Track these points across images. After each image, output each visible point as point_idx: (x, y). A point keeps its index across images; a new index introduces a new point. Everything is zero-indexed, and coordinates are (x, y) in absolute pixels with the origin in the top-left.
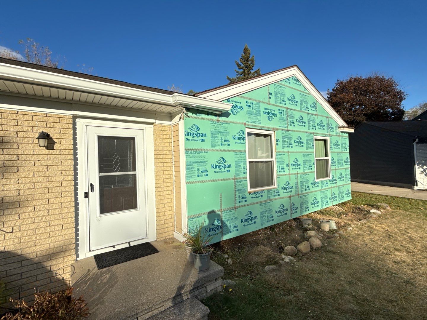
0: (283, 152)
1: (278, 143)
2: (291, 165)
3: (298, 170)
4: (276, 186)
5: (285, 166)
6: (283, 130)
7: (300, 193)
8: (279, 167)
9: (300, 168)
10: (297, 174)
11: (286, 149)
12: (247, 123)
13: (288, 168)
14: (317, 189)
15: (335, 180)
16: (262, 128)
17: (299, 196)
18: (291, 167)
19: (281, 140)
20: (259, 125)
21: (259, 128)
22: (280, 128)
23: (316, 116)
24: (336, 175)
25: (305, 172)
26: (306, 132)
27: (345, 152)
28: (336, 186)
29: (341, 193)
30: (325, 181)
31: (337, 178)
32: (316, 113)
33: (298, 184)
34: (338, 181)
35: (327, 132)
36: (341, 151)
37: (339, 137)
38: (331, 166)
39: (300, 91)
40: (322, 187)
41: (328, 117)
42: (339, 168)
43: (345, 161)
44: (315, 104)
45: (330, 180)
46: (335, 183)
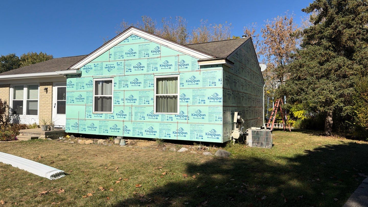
0: (119, 91)
1: (115, 85)
2: (126, 99)
3: (133, 103)
4: (112, 112)
5: (120, 100)
6: (119, 76)
7: (133, 120)
8: (115, 101)
9: (135, 102)
10: (132, 106)
11: (123, 89)
12: (94, 76)
13: (123, 101)
14: (156, 120)
15: (186, 116)
16: (104, 77)
17: (133, 122)
18: (126, 101)
19: (118, 83)
20: (102, 76)
21: (101, 78)
22: (117, 75)
23: (159, 58)
24: (188, 112)
25: (141, 105)
26: (145, 74)
27: (210, 88)
28: (188, 123)
29: (196, 131)
30: (169, 116)
31: (190, 115)
32: (159, 56)
33: (132, 113)
34: (191, 118)
35: (175, 70)
36: (202, 87)
37: (199, 72)
38: (180, 102)
39: (140, 43)
40: (162, 120)
41: (178, 55)
42: (195, 105)
43: (210, 97)
44: (159, 48)
45: (175, 116)
46: (186, 119)
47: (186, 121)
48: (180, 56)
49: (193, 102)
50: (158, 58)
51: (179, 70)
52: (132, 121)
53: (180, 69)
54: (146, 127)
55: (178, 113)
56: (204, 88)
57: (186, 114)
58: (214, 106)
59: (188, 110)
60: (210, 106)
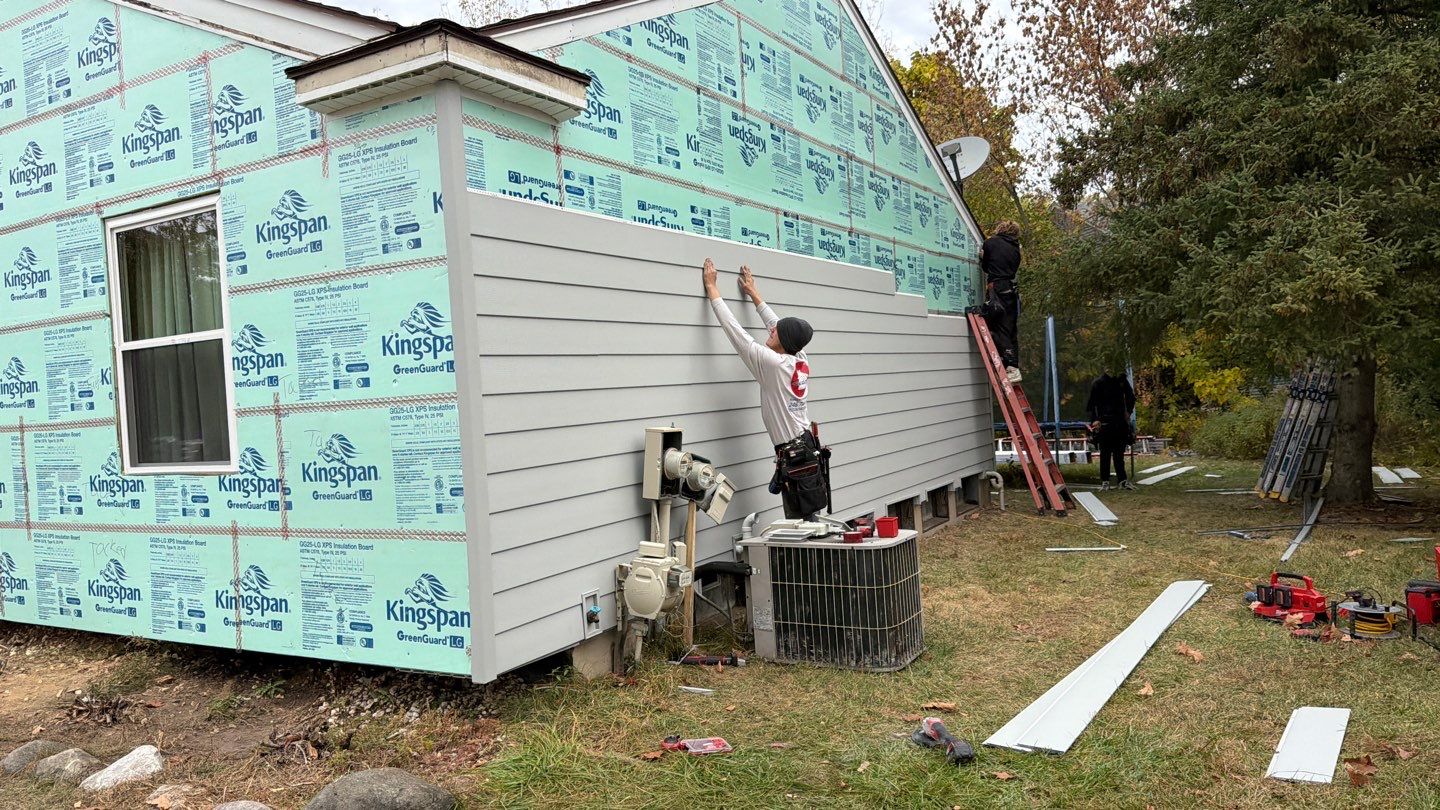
3: (25, 411)
7: (34, 518)
9: (31, 403)
10: (22, 428)
14: (130, 517)
15: (278, 485)
17: (33, 531)
23: (117, 97)
24: (281, 453)
25: (58, 421)
26: (59, 217)
27: (389, 268)
28: (285, 532)
29: (329, 587)
30: (189, 483)
31: (293, 477)
32: (112, 80)
33: (25, 479)
34: (300, 490)
35: (195, 166)
36: (342, 267)
37: (319, 159)
38: (236, 384)
39: (25, 17)
40: (162, 514)
41: (205, 59)
42: (314, 400)
43: (394, 339)
44: (108, 26)
45: (221, 482)
46: (273, 505)
47: (273, 520)
48: (212, 63)
49: (303, 386)
50: (109, 94)
51: (214, 164)
52: (28, 525)
53: (218, 153)
54: (88, 561)
55: (234, 465)
56: (356, 271)
57: (270, 472)
58: (419, 401)
59: (280, 440)
60: (396, 405)
